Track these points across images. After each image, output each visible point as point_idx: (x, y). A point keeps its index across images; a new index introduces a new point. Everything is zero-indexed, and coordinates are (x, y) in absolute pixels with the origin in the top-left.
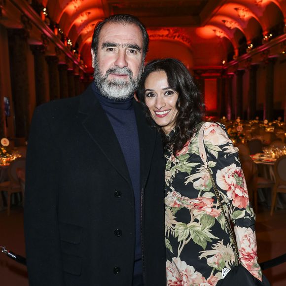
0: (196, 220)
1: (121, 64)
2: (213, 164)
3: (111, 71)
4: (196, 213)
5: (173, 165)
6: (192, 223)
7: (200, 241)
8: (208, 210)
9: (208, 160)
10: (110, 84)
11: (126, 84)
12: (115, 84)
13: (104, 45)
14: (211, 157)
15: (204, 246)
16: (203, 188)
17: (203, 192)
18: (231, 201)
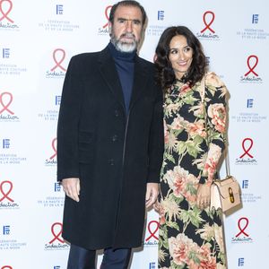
0: (191, 139)
1: (129, 30)
2: (208, 100)
3: (123, 35)
4: (192, 134)
5: (181, 99)
6: (188, 141)
7: (193, 153)
8: (200, 132)
9: (206, 96)
10: (123, 43)
11: (132, 43)
12: (125, 43)
13: (119, 19)
14: (208, 95)
15: (195, 156)
16: (199, 116)
17: (199, 119)
18: (214, 126)
